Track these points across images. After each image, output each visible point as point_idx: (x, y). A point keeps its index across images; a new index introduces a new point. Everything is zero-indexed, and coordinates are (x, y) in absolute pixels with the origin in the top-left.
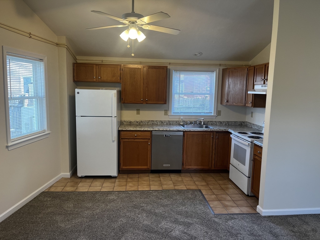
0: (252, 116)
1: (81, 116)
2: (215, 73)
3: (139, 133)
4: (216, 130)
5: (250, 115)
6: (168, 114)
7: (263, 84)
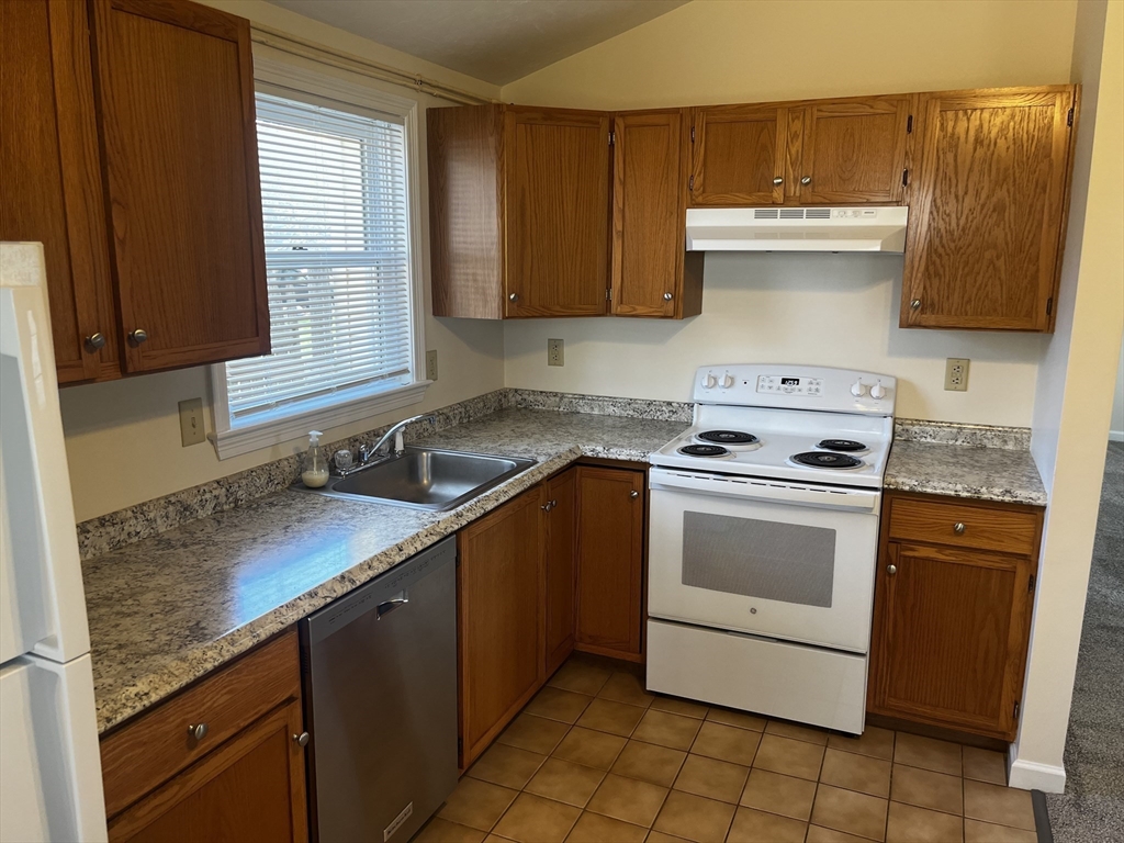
0: (556, 358)
6: (208, 430)
7: (774, 204)
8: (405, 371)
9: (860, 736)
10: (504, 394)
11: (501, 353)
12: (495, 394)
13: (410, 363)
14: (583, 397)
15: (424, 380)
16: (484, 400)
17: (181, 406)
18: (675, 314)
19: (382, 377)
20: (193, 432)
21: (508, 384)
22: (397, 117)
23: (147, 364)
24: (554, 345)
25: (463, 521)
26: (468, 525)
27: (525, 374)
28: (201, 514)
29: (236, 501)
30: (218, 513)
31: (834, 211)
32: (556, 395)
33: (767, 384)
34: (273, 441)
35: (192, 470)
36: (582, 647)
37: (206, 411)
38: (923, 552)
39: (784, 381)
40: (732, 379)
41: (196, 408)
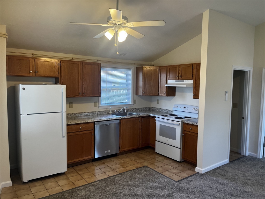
0: (158, 103)
1: (27, 114)
2: (131, 70)
3: (83, 126)
4: (142, 116)
5: (156, 102)
6: (98, 105)
7: (177, 80)
8: (130, 102)
9: (180, 162)
10: (151, 108)
11: (151, 101)
12: (149, 107)
13: (131, 101)
14: (161, 109)
15: (133, 103)
16: (146, 108)
18: (166, 96)
19: (125, 102)
20: (96, 105)
21: (152, 106)
22: (130, 69)
23: (85, 96)
24: (158, 100)
25: (121, 118)
26: (122, 119)
27: (154, 105)
28: (95, 114)
29: (100, 114)
30: (98, 115)
31: (185, 80)
32: (157, 108)
33: (182, 108)
34: (106, 108)
35: (96, 109)
37: (98, 103)
38: (187, 133)
39: (184, 107)
40: (177, 107)
41: (96, 103)
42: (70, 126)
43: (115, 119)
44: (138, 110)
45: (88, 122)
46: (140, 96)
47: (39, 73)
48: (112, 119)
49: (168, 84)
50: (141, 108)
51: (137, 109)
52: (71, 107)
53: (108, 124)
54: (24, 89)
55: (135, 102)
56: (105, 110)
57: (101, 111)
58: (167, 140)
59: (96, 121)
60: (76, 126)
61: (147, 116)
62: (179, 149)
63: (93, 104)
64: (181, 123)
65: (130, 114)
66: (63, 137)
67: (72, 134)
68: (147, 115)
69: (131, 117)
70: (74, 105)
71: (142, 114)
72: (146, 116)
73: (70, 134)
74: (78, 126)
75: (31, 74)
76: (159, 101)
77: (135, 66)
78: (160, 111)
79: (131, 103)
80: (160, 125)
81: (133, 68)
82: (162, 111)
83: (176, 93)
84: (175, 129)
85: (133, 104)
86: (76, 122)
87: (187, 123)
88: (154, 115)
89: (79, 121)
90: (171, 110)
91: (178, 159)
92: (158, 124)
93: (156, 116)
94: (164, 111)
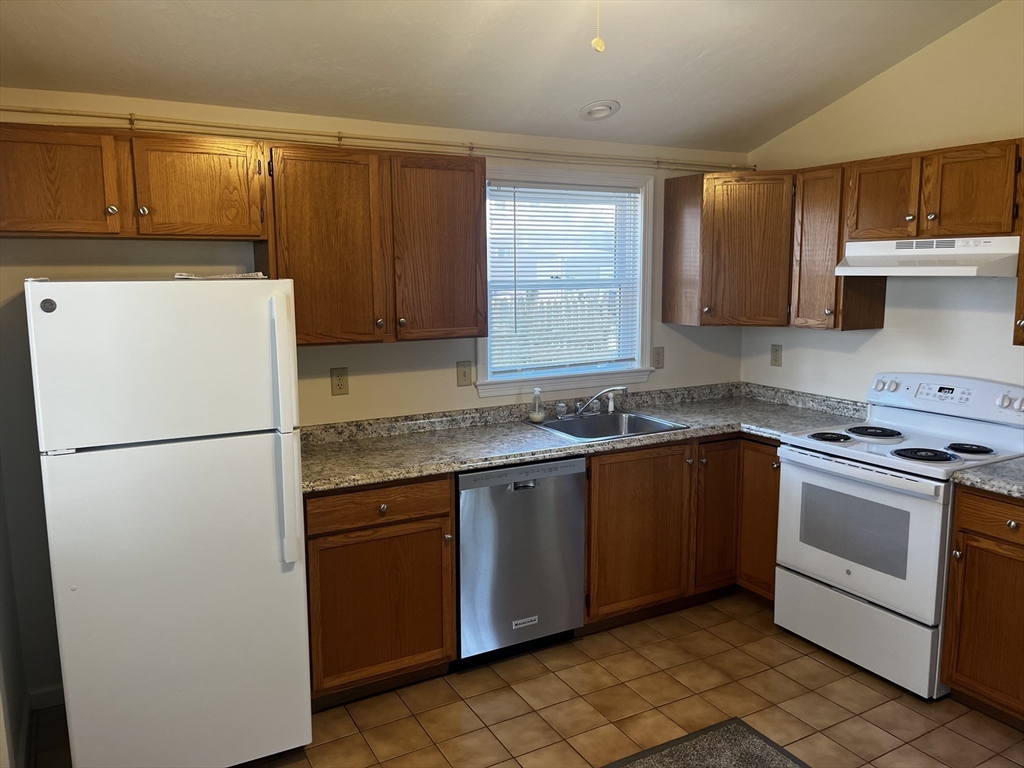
0: (776, 361)
1: (79, 450)
2: (640, 197)
3: (397, 495)
4: (702, 434)
5: (768, 357)
6: (473, 380)
7: (909, 237)
8: (633, 359)
9: (930, 700)
10: (737, 386)
11: (738, 354)
12: (727, 385)
13: (637, 355)
14: (793, 392)
15: (647, 366)
16: (712, 388)
17: (458, 364)
18: (835, 326)
19: (610, 362)
20: (464, 380)
21: (743, 379)
22: (635, 189)
23: (408, 336)
24: (776, 350)
25: (591, 450)
26: (597, 454)
27: (755, 371)
28: (463, 425)
29: (486, 422)
30: (473, 426)
31: (959, 241)
32: (773, 389)
33: (925, 391)
34: (517, 392)
35: (465, 400)
36: (741, 582)
37: (473, 369)
38: (985, 544)
39: (941, 390)
40: (897, 385)
41: (468, 365)
42: (328, 500)
43: (562, 454)
44: (675, 401)
45: (425, 474)
46: (687, 331)
47: (156, 219)
48: (547, 456)
49: (847, 265)
50: (689, 390)
51: (667, 395)
52: (340, 390)
53: (528, 481)
54: (48, 306)
55: (657, 357)
56: (512, 401)
57: (492, 408)
58: (848, 572)
59: (464, 467)
60: (358, 497)
61: (729, 434)
62: (929, 632)
63: (451, 374)
64: (942, 485)
65: (636, 426)
66: (287, 567)
67: (339, 540)
68: (731, 431)
69: (645, 442)
70: (353, 381)
71: (700, 423)
72: (724, 434)
73: (330, 539)
74: (373, 497)
75: (113, 225)
76: (785, 354)
77: (664, 175)
78: (792, 403)
79: (636, 365)
80: (806, 487)
81: (653, 182)
82: (800, 406)
83: (888, 311)
84: (904, 517)
85: (651, 371)
86: (357, 477)
87: (987, 487)
88: (766, 432)
89: (375, 472)
90: (855, 403)
91: (920, 683)
92: (792, 482)
93: (784, 437)
94: (810, 404)
